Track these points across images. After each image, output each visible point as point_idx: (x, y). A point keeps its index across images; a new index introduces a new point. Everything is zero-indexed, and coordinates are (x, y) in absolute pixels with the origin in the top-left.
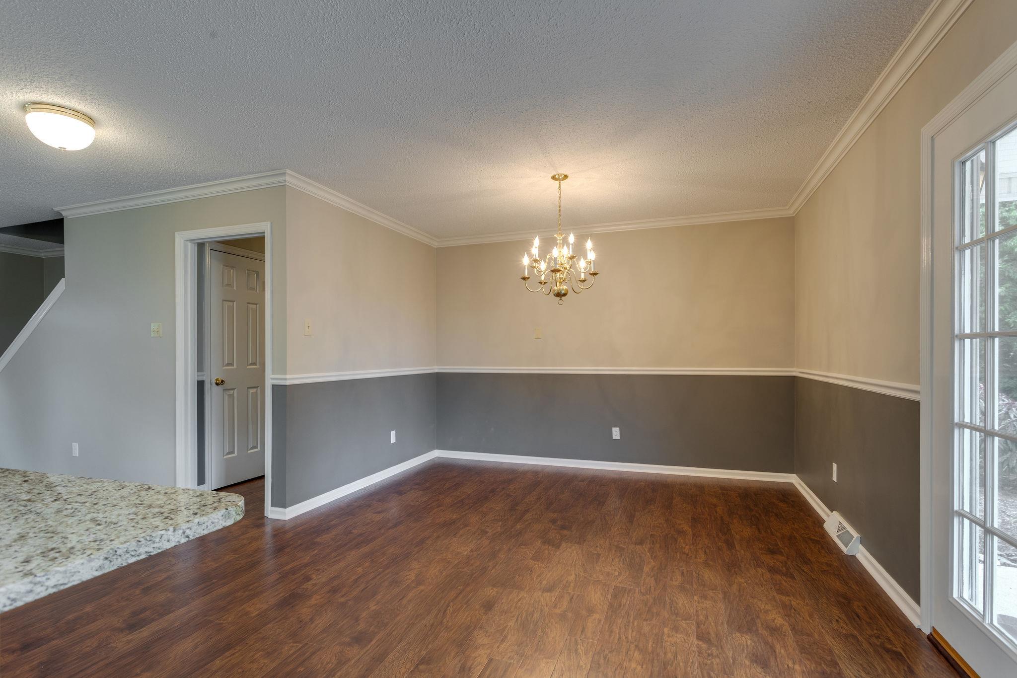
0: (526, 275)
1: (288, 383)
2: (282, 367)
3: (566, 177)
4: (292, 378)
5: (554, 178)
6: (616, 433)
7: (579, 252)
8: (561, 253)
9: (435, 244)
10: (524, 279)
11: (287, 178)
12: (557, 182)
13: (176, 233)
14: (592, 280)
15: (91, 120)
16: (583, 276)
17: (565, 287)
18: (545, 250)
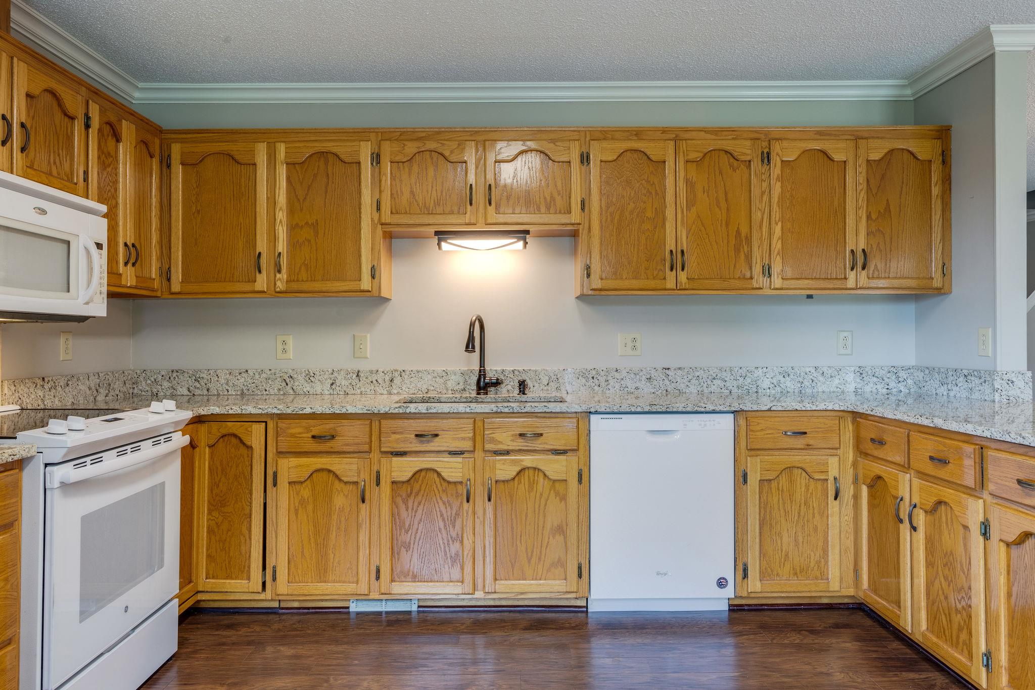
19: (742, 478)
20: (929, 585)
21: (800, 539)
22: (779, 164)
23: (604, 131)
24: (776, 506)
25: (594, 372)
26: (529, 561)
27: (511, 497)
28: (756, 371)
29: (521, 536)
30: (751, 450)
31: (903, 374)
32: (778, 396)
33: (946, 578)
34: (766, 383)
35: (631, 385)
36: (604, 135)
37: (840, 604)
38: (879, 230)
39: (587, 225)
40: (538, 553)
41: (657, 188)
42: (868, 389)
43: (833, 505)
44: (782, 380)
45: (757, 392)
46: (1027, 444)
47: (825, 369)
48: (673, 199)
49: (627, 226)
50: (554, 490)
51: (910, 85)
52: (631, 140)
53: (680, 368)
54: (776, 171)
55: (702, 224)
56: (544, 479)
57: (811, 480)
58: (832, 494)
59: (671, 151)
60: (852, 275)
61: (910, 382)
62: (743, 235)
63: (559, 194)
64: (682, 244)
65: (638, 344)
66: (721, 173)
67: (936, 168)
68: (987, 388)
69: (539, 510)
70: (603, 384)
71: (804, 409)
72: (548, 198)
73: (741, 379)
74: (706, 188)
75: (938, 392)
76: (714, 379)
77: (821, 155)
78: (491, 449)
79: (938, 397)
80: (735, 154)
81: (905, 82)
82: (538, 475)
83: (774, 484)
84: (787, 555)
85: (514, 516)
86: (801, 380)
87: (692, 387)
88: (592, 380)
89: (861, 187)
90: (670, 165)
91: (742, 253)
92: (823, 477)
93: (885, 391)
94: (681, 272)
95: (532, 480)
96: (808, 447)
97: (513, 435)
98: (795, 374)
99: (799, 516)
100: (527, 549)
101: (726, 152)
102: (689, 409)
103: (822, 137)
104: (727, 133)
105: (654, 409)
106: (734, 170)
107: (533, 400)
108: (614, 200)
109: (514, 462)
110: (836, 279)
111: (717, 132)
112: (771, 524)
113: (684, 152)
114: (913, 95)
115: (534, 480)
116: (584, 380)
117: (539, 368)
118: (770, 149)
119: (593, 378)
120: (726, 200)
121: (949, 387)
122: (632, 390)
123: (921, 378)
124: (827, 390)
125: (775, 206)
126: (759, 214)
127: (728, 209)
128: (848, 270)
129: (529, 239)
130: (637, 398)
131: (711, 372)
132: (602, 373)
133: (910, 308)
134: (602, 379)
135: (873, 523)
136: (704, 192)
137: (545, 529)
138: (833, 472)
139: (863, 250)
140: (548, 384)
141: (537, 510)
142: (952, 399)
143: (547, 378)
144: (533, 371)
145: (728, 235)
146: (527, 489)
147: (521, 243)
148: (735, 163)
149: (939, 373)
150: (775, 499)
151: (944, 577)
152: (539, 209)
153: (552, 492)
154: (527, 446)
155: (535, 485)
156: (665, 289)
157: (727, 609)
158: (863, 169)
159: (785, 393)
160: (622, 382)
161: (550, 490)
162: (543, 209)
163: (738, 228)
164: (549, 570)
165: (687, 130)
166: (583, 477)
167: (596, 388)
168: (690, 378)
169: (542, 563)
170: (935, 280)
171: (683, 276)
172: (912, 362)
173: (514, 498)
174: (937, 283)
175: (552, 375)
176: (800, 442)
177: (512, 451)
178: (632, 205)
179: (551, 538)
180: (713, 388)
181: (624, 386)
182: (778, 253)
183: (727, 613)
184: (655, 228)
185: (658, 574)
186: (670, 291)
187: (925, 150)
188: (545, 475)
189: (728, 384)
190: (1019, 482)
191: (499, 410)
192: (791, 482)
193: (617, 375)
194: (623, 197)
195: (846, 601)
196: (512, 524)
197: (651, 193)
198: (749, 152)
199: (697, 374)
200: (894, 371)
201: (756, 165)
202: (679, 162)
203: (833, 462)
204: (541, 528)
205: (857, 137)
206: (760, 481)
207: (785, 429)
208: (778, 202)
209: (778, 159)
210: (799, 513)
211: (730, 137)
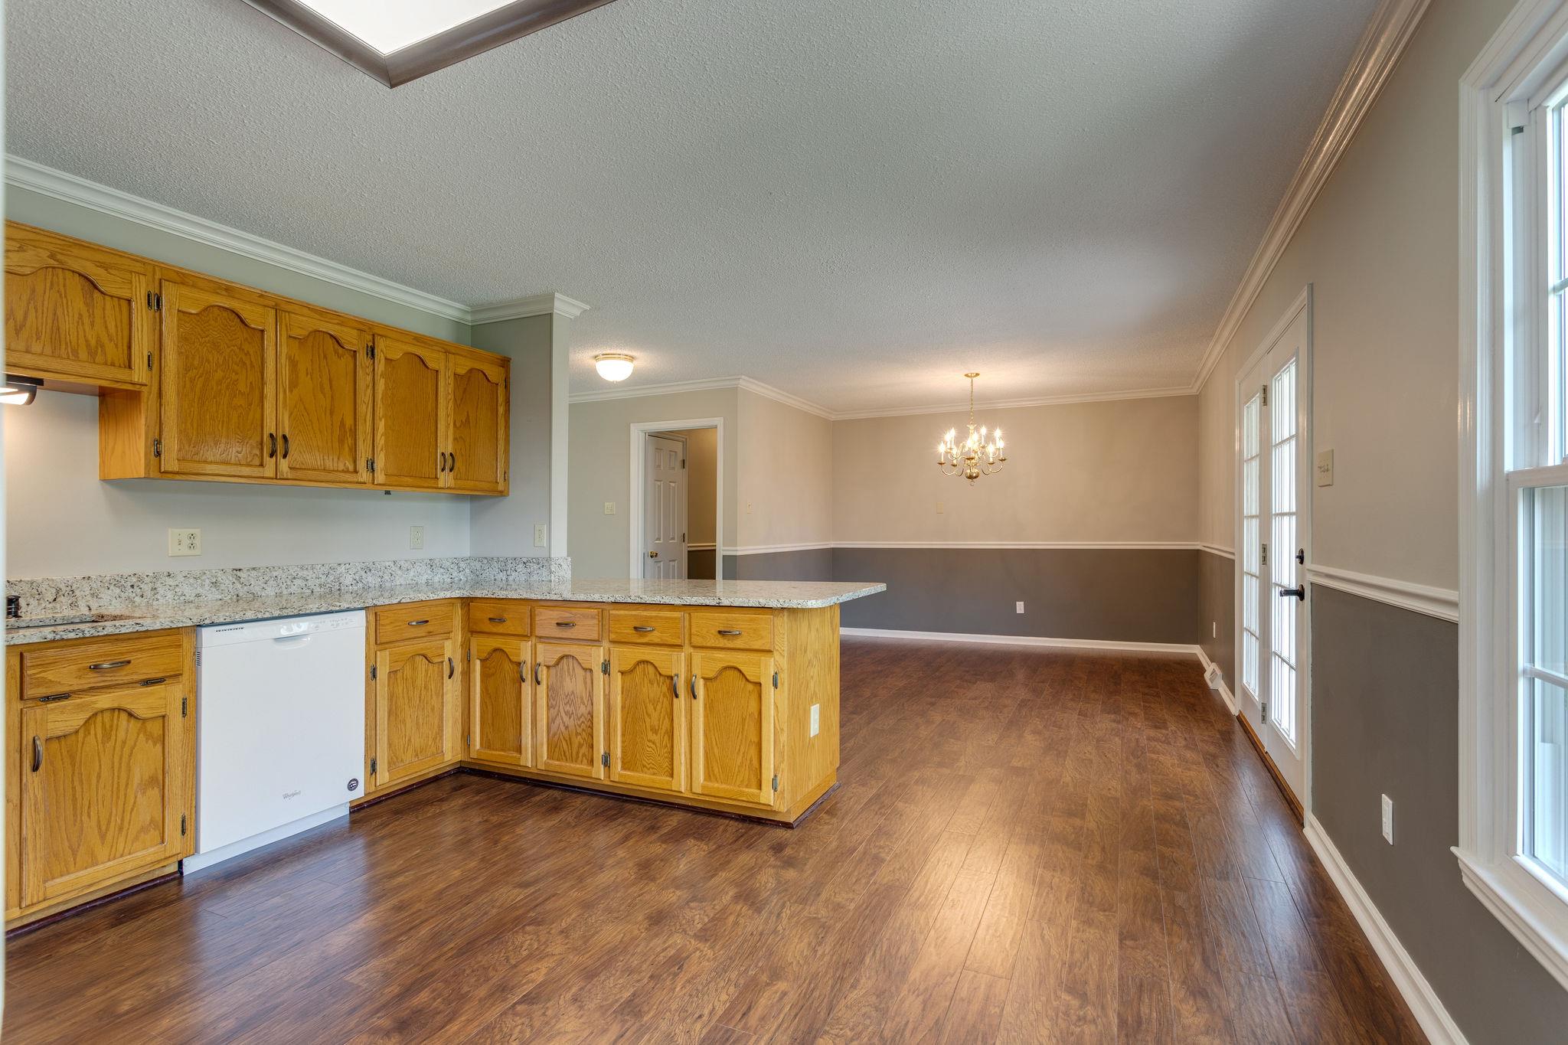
0: (943, 461)
1: (739, 553)
2: (732, 540)
3: (977, 375)
4: (742, 550)
5: (967, 375)
6: (1020, 608)
7: (990, 438)
8: (972, 442)
9: (833, 417)
10: (941, 464)
11: (741, 381)
12: (970, 379)
13: (632, 425)
14: (1001, 465)
15: (632, 358)
16: (991, 460)
17: (976, 470)
18: (959, 440)
19: (373, 673)
20: (550, 722)
21: (421, 721)
22: (383, 361)
23: (182, 273)
24: (401, 695)
25: (134, 579)
26: (103, 837)
27: (72, 757)
28: (339, 568)
29: (89, 807)
30: (381, 644)
31: (462, 565)
32: (360, 592)
33: (567, 713)
34: (348, 580)
35: (190, 593)
36: (184, 278)
37: (444, 773)
38: (461, 437)
39: (155, 389)
40: (119, 821)
41: (252, 360)
42: (436, 579)
43: (447, 682)
44: (364, 575)
45: (339, 590)
46: (644, 602)
47: (402, 563)
48: (274, 376)
49: (215, 397)
50: (145, 732)
51: (473, 312)
52: (218, 293)
53: (254, 569)
54: (381, 367)
55: (305, 408)
56: (128, 721)
57: (430, 664)
58: (447, 672)
59: (271, 320)
60: (442, 476)
61: (467, 571)
62: (347, 427)
63: (111, 340)
64: (284, 428)
65: (197, 542)
66: (325, 357)
67: (501, 390)
68: (544, 572)
69: (120, 764)
70: (148, 593)
71: (428, 599)
72: (93, 342)
73: (324, 577)
74: (310, 370)
75: (496, 577)
76: (294, 578)
77: (418, 360)
78: (39, 695)
79: (496, 582)
80: (342, 341)
81: (468, 309)
82: (119, 717)
83: (399, 674)
84: (410, 740)
85: (76, 783)
86: (381, 574)
87: (269, 589)
88: (132, 590)
89: (450, 397)
90: (269, 336)
91: (346, 445)
92: (440, 660)
93: (449, 580)
94: (282, 460)
95: (108, 726)
96: (430, 633)
97: (79, 670)
98: (376, 569)
99: (420, 701)
100: (99, 822)
101: (331, 336)
102: (323, 610)
103: (419, 344)
104: (332, 316)
105: (285, 613)
106: (339, 357)
107: (41, 624)
108: (196, 363)
109: (80, 708)
110: (429, 478)
111: (323, 313)
112: (396, 714)
113: (286, 326)
114: (472, 321)
115: (111, 726)
116: (118, 591)
117: (39, 578)
118: (374, 343)
119: (132, 586)
120: (331, 387)
121: (509, 573)
122: (192, 598)
123: (478, 567)
124: (403, 583)
125: (379, 402)
126: (365, 407)
127: (332, 397)
128: (439, 470)
129: (40, 392)
130: (198, 607)
131: (291, 571)
132: (147, 580)
133: (466, 507)
134: (146, 588)
135: (487, 690)
136: (307, 374)
137: (130, 786)
138: (448, 654)
139: (451, 454)
140: (55, 600)
141: (116, 764)
142: (511, 582)
143: (54, 591)
144: (27, 582)
145: (332, 425)
146: (100, 741)
147: (25, 396)
148: (340, 350)
149: (498, 562)
150: (401, 688)
151: (565, 712)
152: (75, 352)
153: (141, 735)
154: (104, 681)
155: (114, 732)
156: (263, 478)
157: (348, 813)
158: (451, 381)
159: (367, 589)
160: (177, 590)
161: (138, 734)
162: (83, 354)
163: (342, 418)
164: (137, 838)
165: (289, 302)
166: (189, 708)
167: (138, 599)
168: (267, 579)
169: (124, 833)
170: (500, 485)
171: (284, 464)
172: (467, 554)
173: (78, 759)
174: (501, 487)
175: (62, 586)
176: (422, 631)
177: (74, 692)
178: (220, 374)
179: (139, 795)
180: (293, 589)
181: (180, 594)
182: (382, 450)
183: (348, 817)
184: (250, 405)
185: (285, 796)
186: (268, 480)
187: (494, 373)
188: (131, 715)
189: (309, 583)
190: (635, 628)
191: (58, 637)
192: (414, 669)
193: (170, 581)
194: (208, 361)
195: (448, 769)
196: (74, 795)
197: (245, 364)
198: (355, 341)
199: (275, 574)
200: (456, 560)
201: (362, 357)
202: (281, 335)
203: (448, 644)
204: (122, 788)
205: (446, 350)
206: (390, 672)
207: (410, 620)
208: (382, 398)
209: (382, 355)
210: (420, 697)
211: (336, 321)
